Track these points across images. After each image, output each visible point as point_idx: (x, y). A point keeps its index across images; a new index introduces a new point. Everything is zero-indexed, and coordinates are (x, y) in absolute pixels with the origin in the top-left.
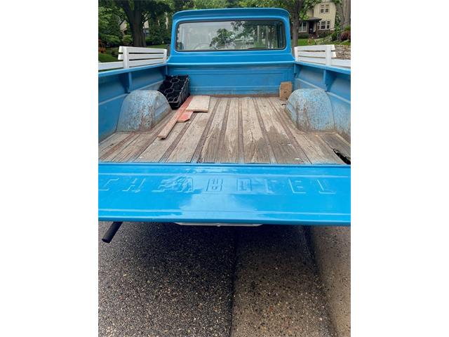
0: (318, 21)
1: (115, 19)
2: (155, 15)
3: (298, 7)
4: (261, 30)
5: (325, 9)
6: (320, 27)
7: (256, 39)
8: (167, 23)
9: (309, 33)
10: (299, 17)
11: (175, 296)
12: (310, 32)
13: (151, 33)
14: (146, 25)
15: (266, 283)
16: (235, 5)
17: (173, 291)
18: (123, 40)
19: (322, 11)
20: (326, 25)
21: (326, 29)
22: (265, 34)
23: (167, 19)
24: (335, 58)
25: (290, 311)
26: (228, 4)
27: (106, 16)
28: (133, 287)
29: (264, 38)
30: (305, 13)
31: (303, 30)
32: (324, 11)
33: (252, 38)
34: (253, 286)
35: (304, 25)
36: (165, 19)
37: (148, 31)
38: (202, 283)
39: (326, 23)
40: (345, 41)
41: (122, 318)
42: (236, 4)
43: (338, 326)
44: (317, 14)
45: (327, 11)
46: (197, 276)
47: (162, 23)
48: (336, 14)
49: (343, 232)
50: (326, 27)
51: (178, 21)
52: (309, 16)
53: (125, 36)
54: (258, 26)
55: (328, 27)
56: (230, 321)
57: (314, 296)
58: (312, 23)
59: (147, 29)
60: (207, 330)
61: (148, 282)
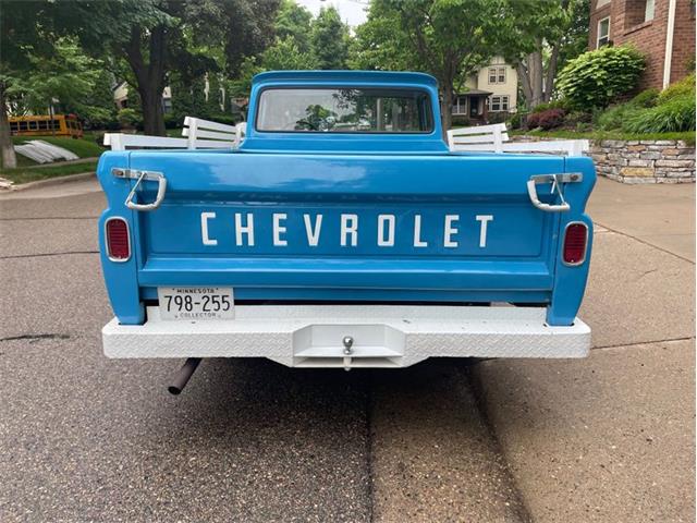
0: (486, 96)
1: (106, 79)
2: (188, 76)
3: (451, 71)
4: (384, 109)
5: (497, 76)
6: (491, 107)
7: (374, 125)
8: (206, 91)
9: (471, 116)
10: (452, 89)
11: (281, 481)
12: (473, 115)
13: (175, 107)
14: (167, 92)
15: (421, 464)
16: (336, 66)
17: (275, 475)
18: (118, 117)
19: (493, 80)
20: (501, 104)
21: (501, 110)
22: (390, 116)
23: (207, 83)
24: (508, 142)
25: (460, 495)
26: (323, 63)
27: (91, 72)
28: (210, 473)
29: (389, 123)
30: (463, 82)
31: (461, 111)
32: (497, 79)
33: (366, 123)
34: (401, 467)
35: (462, 103)
36: (204, 84)
37: (169, 104)
38: (320, 465)
39: (501, 99)
40: (534, 130)
41: (198, 510)
42: (337, 64)
43: (533, 511)
44: (484, 85)
45: (502, 79)
46: (312, 457)
47: (199, 91)
48: (519, 84)
49: (537, 398)
50: (501, 107)
51: (262, 85)
52: (468, 86)
53: (123, 111)
54: (379, 101)
55: (505, 107)
56: (370, 508)
57: (496, 479)
58: (476, 99)
59: (168, 99)
60: (336, 518)
61: (234, 465)
